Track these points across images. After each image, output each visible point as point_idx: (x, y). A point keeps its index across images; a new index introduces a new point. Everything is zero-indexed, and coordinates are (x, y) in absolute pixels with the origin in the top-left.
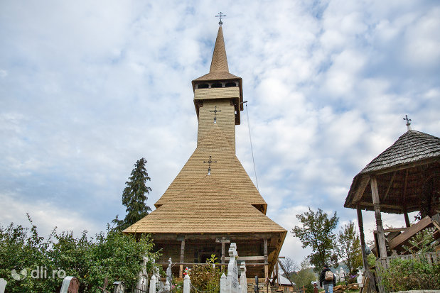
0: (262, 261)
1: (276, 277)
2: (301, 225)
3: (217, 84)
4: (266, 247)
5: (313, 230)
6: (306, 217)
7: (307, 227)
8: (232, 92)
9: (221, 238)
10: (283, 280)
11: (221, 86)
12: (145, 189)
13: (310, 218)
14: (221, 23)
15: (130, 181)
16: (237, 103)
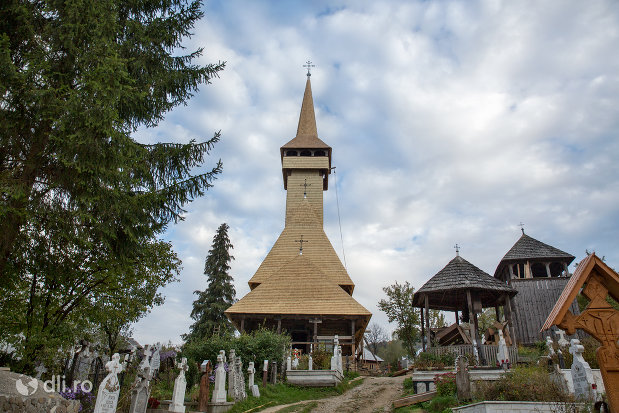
0: (349, 341)
1: (361, 354)
2: (387, 299)
3: (306, 152)
4: (353, 328)
5: (399, 304)
6: (393, 290)
7: (392, 301)
8: (320, 162)
9: (313, 319)
10: (368, 355)
11: (310, 155)
12: (227, 258)
13: (397, 290)
14: (309, 75)
15: (212, 249)
16: (324, 172)
